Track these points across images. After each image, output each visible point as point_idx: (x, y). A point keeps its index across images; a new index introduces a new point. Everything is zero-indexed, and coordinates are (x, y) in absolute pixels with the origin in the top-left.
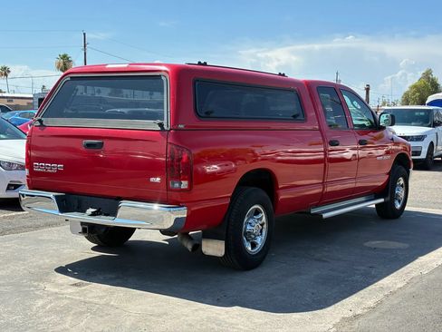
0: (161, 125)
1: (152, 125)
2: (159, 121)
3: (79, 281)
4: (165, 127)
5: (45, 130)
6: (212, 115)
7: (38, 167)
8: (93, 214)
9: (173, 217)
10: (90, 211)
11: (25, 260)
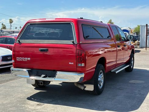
0: (73, 42)
1: (70, 42)
2: (72, 41)
3: (39, 103)
4: (75, 43)
5: (21, 45)
6: (88, 38)
7: (18, 59)
8: (44, 77)
9: (80, 77)
10: (43, 76)
11: (13, 95)
